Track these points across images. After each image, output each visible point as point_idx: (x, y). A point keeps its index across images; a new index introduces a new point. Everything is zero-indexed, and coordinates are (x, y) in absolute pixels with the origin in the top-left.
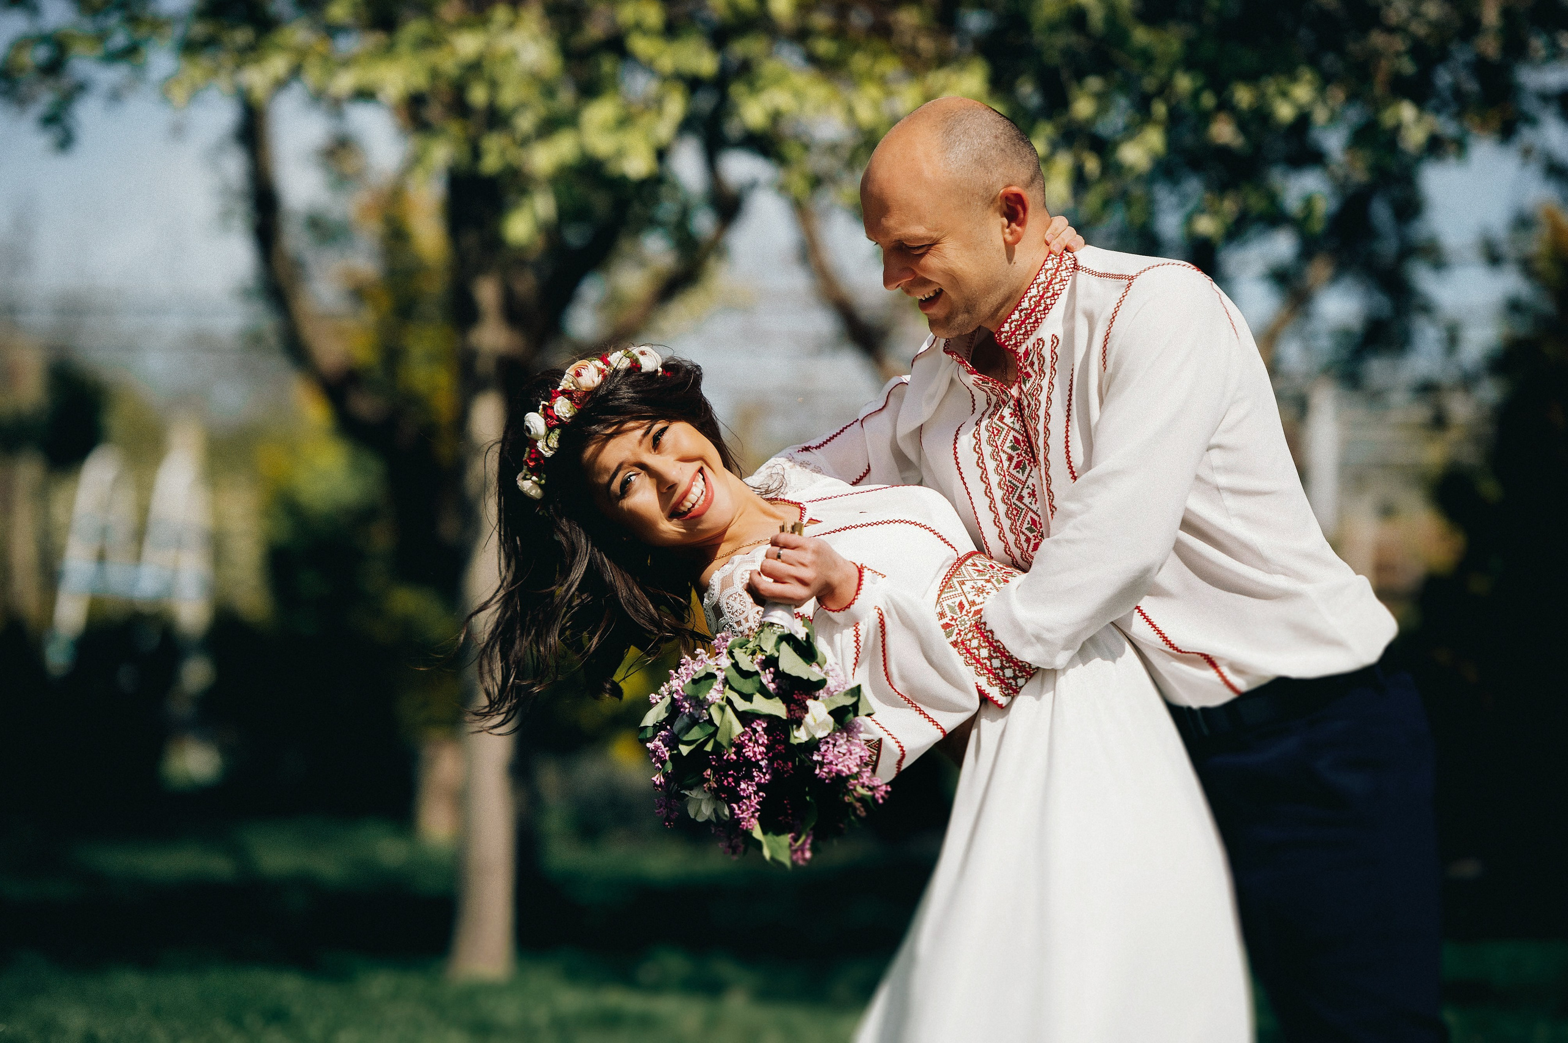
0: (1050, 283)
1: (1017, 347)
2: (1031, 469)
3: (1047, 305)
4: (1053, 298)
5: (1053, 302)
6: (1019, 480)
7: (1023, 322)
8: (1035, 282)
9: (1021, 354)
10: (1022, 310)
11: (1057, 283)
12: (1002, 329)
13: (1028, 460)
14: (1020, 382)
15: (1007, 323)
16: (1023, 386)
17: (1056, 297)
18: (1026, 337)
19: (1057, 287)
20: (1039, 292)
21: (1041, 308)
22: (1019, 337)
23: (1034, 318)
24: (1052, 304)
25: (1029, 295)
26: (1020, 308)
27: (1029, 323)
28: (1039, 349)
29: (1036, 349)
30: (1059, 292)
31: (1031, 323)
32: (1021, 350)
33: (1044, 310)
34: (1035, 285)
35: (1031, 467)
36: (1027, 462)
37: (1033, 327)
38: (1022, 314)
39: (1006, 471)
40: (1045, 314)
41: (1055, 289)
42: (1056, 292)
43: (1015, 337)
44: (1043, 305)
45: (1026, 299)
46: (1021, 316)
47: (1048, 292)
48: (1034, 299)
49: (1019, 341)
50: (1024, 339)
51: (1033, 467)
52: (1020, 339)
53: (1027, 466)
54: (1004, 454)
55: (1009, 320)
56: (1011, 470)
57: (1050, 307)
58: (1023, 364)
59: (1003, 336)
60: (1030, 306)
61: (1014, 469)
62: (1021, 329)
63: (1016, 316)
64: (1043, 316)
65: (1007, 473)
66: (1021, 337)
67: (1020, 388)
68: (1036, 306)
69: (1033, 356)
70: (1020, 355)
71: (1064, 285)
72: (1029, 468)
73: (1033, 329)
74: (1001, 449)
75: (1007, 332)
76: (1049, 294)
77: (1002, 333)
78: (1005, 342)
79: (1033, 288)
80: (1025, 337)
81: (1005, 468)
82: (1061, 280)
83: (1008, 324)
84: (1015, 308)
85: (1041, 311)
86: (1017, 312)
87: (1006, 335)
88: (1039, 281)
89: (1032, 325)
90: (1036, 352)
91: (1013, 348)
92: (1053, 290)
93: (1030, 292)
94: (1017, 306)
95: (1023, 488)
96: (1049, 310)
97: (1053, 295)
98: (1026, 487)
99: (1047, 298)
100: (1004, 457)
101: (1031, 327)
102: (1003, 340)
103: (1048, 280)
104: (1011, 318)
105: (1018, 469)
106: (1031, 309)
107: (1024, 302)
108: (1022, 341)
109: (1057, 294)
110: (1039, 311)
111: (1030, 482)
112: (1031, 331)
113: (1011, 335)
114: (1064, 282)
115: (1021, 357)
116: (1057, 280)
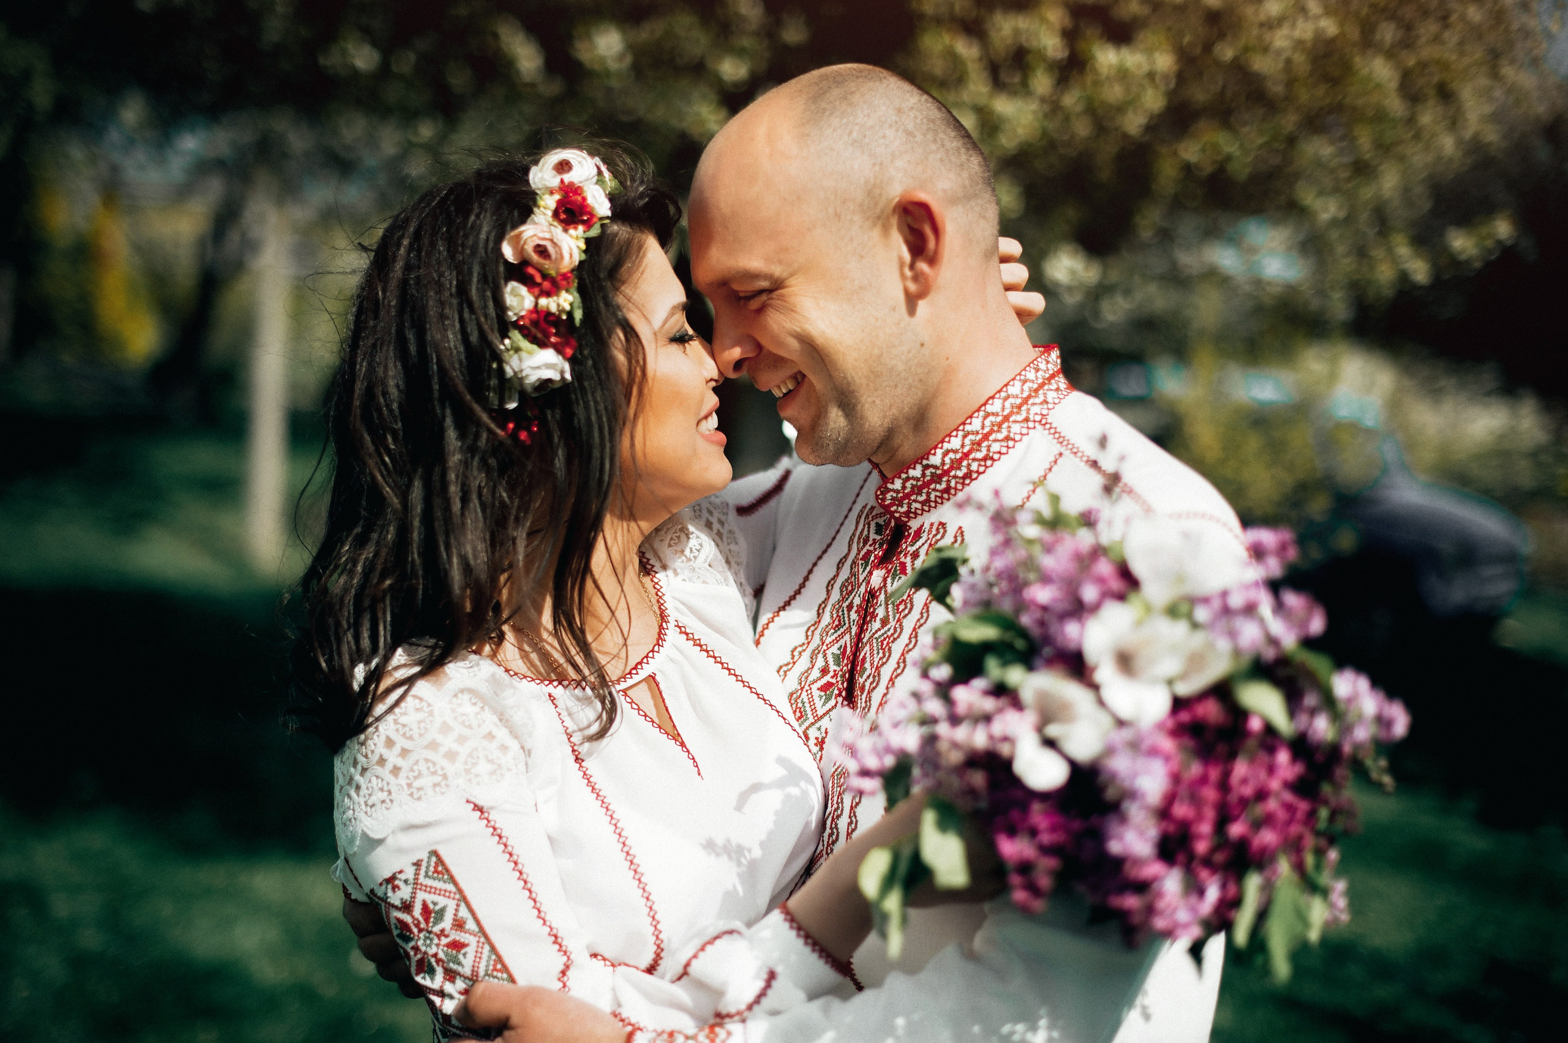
0: (986, 437)
1: (909, 518)
2: (836, 705)
3: (971, 471)
4: (983, 463)
5: (982, 469)
6: (814, 710)
7: (927, 485)
8: (961, 428)
9: (912, 531)
10: (927, 467)
11: (998, 441)
12: (890, 486)
13: (839, 689)
14: (889, 572)
15: (900, 477)
16: (889, 580)
17: (989, 463)
18: (926, 508)
19: (996, 447)
20: (963, 446)
21: (960, 474)
22: (914, 505)
23: (944, 486)
24: (979, 473)
25: (946, 446)
26: (925, 462)
27: (935, 490)
28: (934, 539)
29: (931, 536)
30: (996, 456)
31: (937, 491)
32: (914, 524)
33: (964, 477)
34: (961, 433)
35: (837, 702)
36: (836, 692)
37: (939, 497)
38: (928, 472)
39: (807, 684)
40: (963, 484)
41: (992, 449)
42: (991, 454)
43: (908, 503)
44: (964, 470)
45: (939, 452)
46: (924, 475)
47: (978, 450)
48: (951, 455)
49: (913, 510)
50: (923, 510)
51: (839, 705)
52: (916, 509)
53: (834, 697)
54: (823, 660)
55: (904, 476)
56: (815, 687)
57: (974, 475)
58: (907, 547)
59: (888, 496)
60: (943, 464)
61: (818, 689)
62: (920, 493)
63: (916, 472)
64: (959, 487)
65: (807, 687)
66: (918, 506)
67: (885, 580)
68: (952, 468)
69: (923, 544)
70: (910, 531)
71: (1008, 447)
72: (832, 702)
73: (939, 500)
74: (825, 650)
75: (897, 492)
76: (979, 455)
77: (889, 490)
78: (891, 505)
79: (956, 436)
80: (924, 507)
81: (811, 679)
82: (1007, 438)
83: (901, 481)
84: (918, 459)
85: (958, 477)
86: (919, 467)
87: (895, 495)
88: (968, 428)
89: (938, 494)
90: (929, 541)
91: (903, 519)
92: (988, 450)
93: (949, 442)
94: (922, 458)
95: (813, 724)
96: (972, 480)
97: (985, 459)
98: (817, 725)
99: (974, 460)
100: (820, 663)
101: (936, 496)
102: (888, 502)
103: (985, 431)
104: (907, 473)
105: (823, 694)
106: (942, 469)
107: (934, 454)
108: (919, 512)
109: (992, 459)
110: (955, 477)
111: (825, 723)
112: (936, 502)
113: (903, 498)
114: (1011, 443)
115: (909, 535)
116: (1000, 436)
